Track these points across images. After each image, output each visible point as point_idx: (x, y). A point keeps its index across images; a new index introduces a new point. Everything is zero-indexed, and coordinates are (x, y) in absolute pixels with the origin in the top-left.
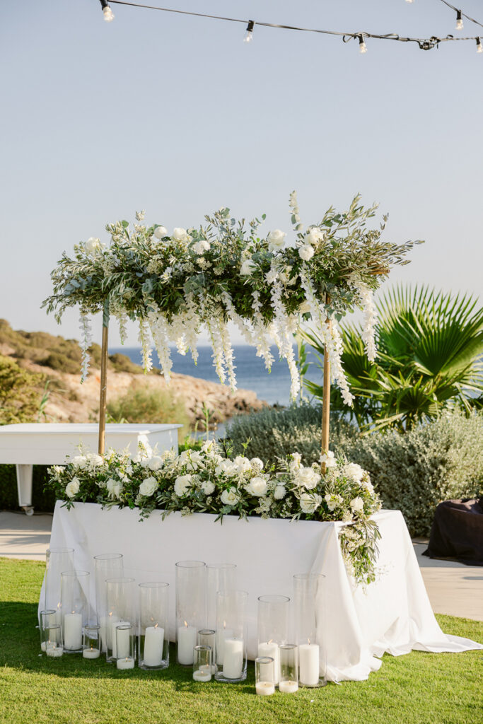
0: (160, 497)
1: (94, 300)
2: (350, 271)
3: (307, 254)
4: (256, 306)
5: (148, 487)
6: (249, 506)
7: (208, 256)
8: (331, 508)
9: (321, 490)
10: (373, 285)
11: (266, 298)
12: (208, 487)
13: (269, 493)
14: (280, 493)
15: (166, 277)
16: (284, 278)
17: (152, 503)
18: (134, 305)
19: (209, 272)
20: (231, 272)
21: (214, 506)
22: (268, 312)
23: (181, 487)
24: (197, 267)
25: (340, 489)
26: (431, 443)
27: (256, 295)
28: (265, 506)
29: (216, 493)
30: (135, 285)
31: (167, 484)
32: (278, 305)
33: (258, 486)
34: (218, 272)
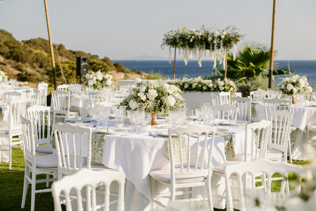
0: (189, 88)
1: (174, 45)
2: (232, 40)
3: (223, 37)
4: (211, 47)
5: (186, 86)
6: (209, 89)
7: (201, 36)
8: (226, 89)
9: (224, 86)
10: (236, 43)
11: (213, 46)
12: (200, 86)
13: (213, 87)
14: (215, 86)
15: (191, 40)
16: (218, 42)
17: (187, 90)
18: (183, 46)
19: (201, 40)
20: (206, 40)
21: (201, 90)
22: (213, 49)
23: (194, 86)
24: (198, 38)
25: (228, 85)
26: (253, 85)
27: (211, 45)
28: (212, 89)
29: (202, 87)
30: (184, 42)
31: (191, 85)
32: (215, 47)
33: (211, 85)
34: (203, 40)
